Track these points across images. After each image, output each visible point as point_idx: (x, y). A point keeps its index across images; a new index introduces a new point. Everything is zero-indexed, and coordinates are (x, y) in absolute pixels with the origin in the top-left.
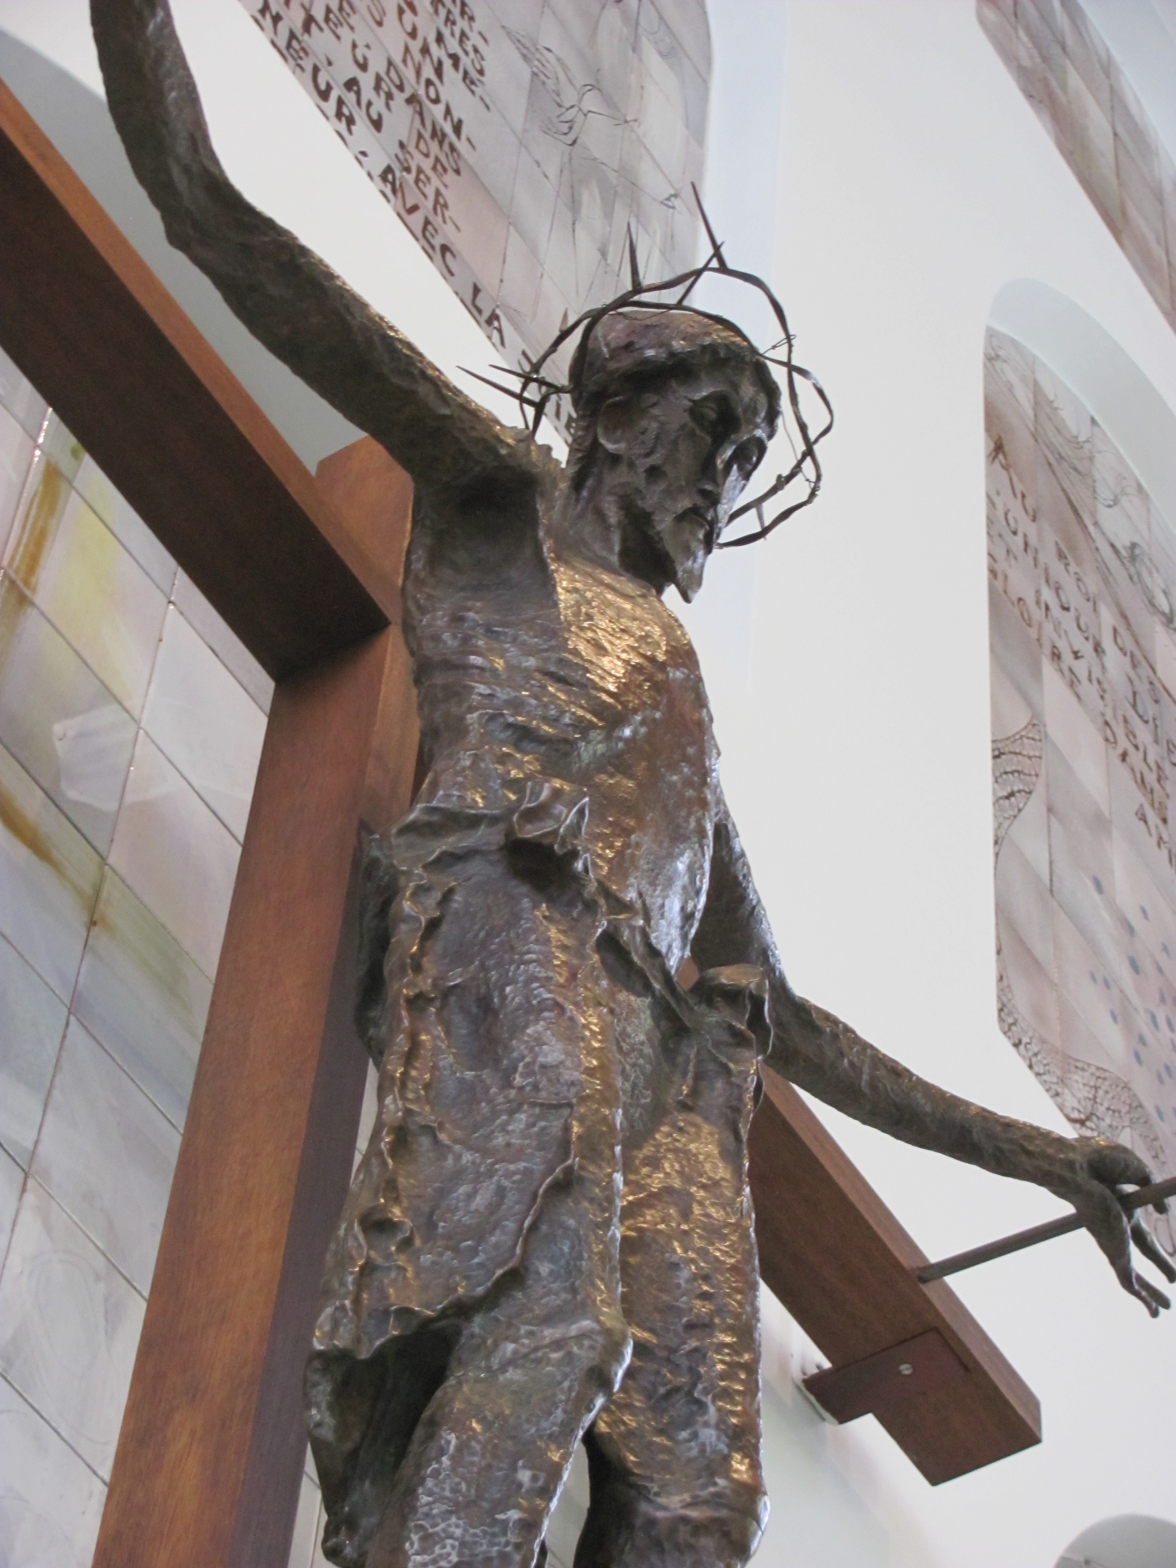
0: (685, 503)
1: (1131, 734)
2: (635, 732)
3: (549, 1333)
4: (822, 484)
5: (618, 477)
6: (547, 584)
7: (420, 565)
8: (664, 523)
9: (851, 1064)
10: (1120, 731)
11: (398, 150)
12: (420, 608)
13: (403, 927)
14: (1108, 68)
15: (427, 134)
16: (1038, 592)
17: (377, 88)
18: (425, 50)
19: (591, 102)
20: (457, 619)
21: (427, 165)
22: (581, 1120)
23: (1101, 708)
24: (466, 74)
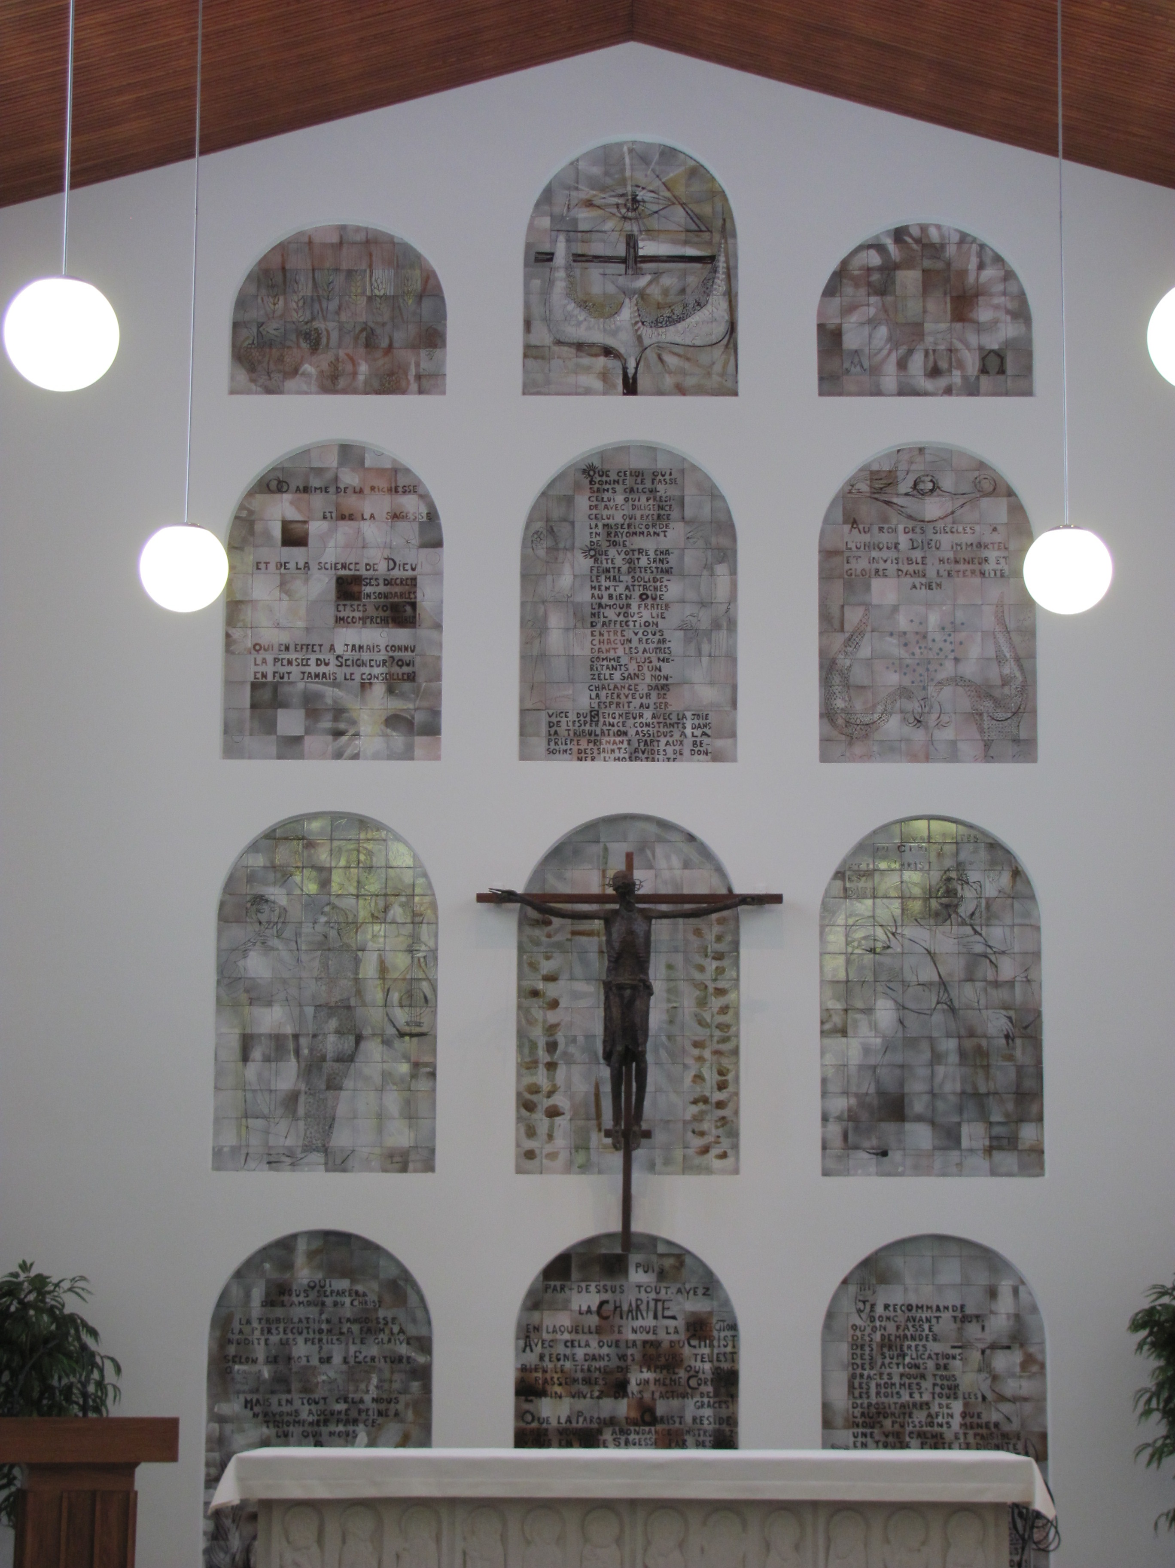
19: (701, 613)
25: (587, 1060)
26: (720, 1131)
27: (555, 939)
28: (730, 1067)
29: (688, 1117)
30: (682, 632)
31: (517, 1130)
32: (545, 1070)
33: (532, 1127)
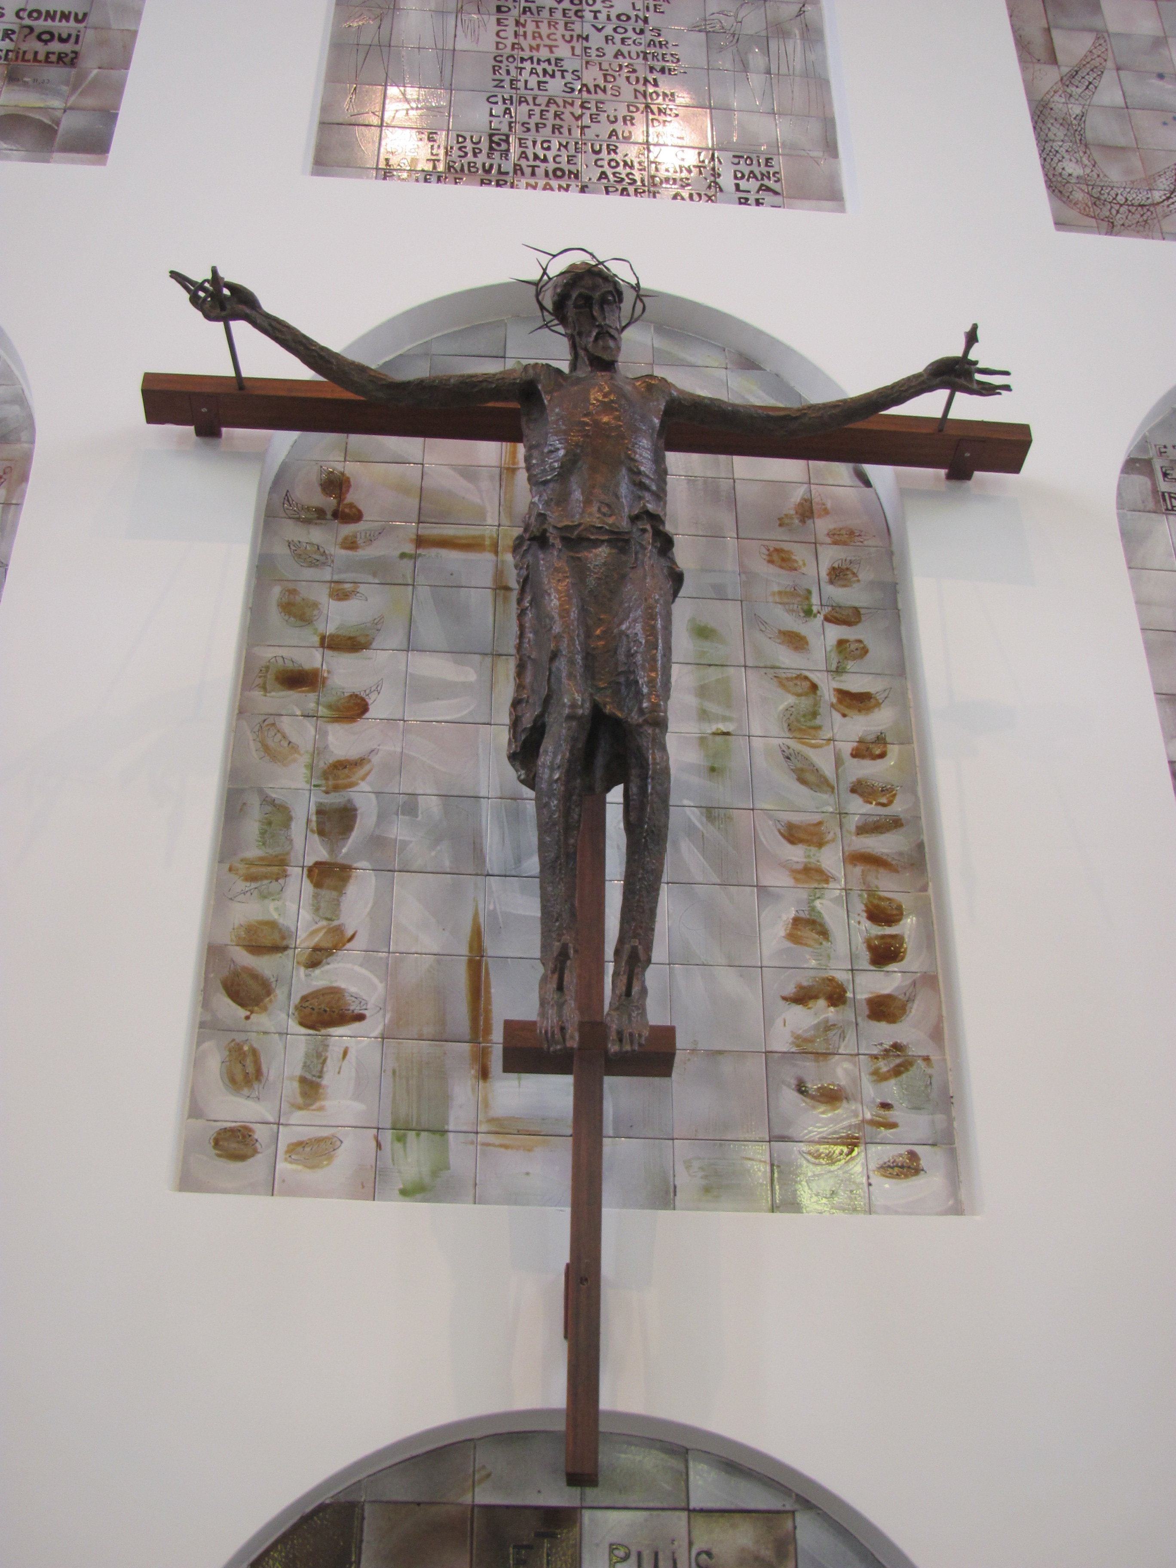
25: (447, 865)
26: (892, 1089)
27: (366, 553)
28: (905, 900)
29: (781, 1042)
30: (703, 35)
31: (197, 1063)
32: (308, 887)
33: (247, 1053)
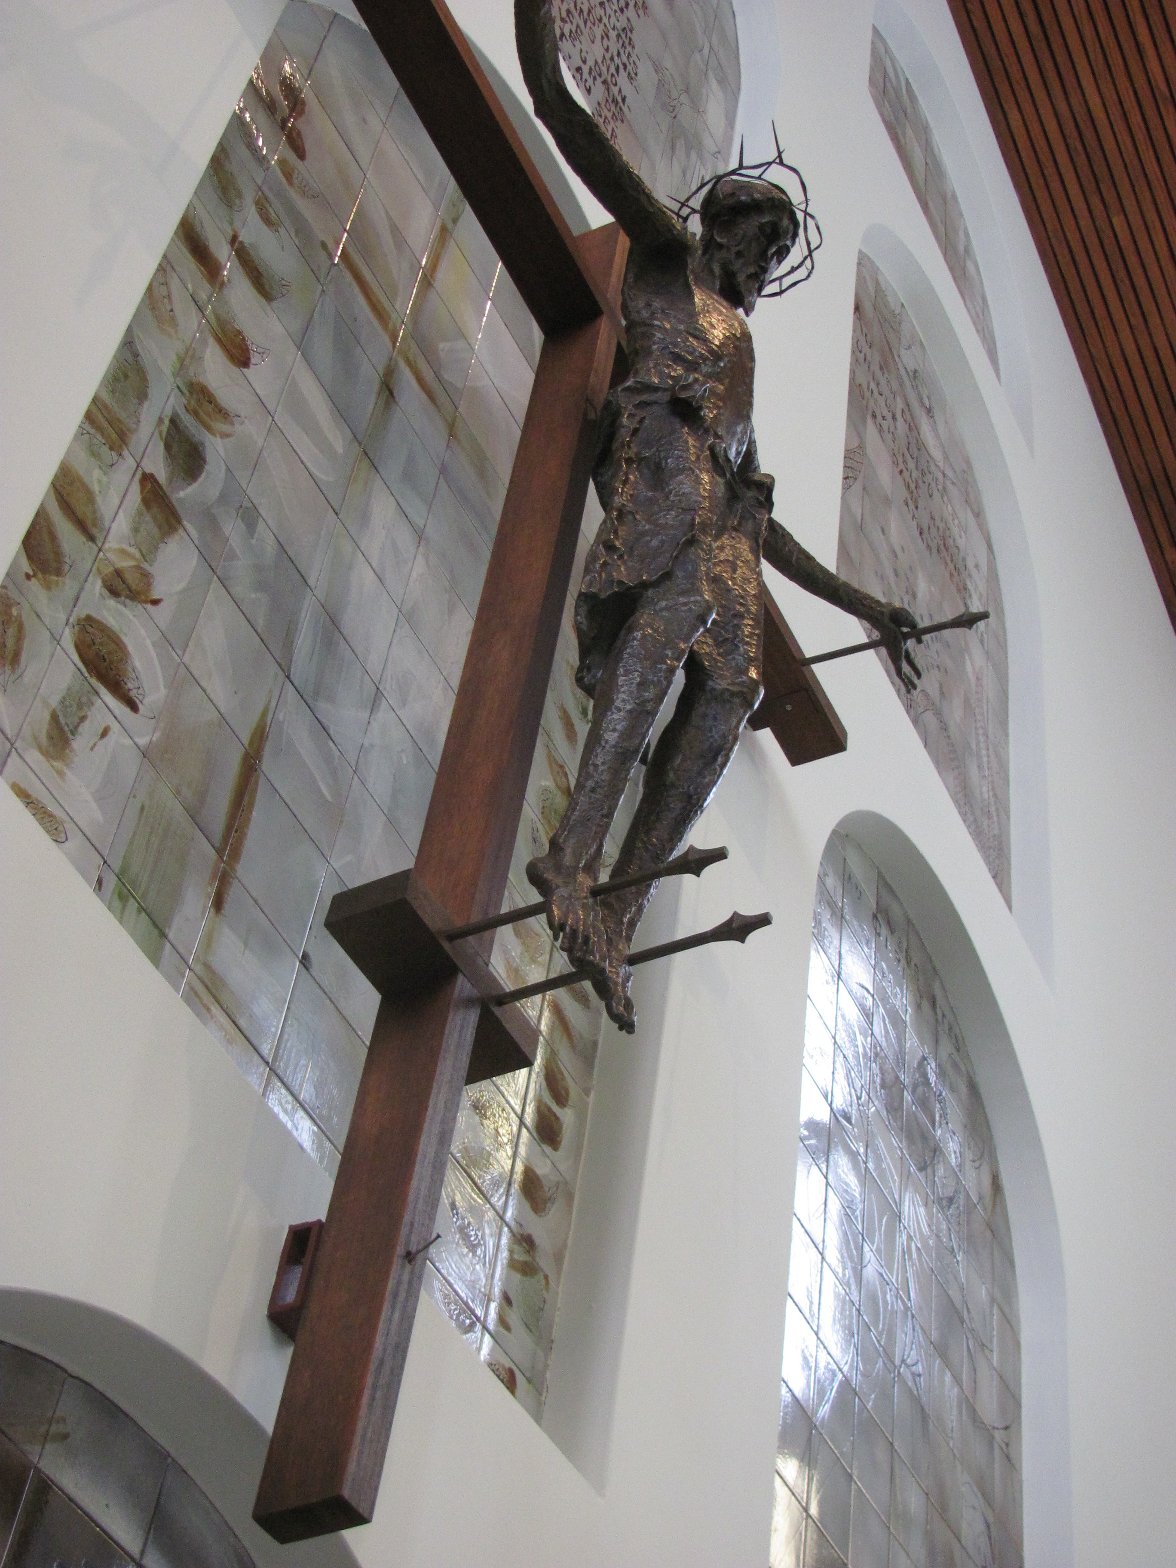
0: (752, 270)
1: (905, 462)
2: (725, 365)
3: (682, 600)
4: (814, 271)
5: (723, 254)
6: (691, 296)
7: (631, 280)
8: (741, 278)
9: (789, 550)
10: (900, 460)
11: (596, 105)
12: (630, 298)
13: (622, 430)
14: (926, 129)
15: (610, 100)
16: (868, 383)
17: (590, 73)
18: (612, 59)
19: (684, 98)
20: (648, 305)
21: (609, 115)
22: (700, 516)
23: (893, 446)
24: (629, 73)
25: (260, 623)
27: (297, 199)
32: (136, 493)
33: (13, 619)
